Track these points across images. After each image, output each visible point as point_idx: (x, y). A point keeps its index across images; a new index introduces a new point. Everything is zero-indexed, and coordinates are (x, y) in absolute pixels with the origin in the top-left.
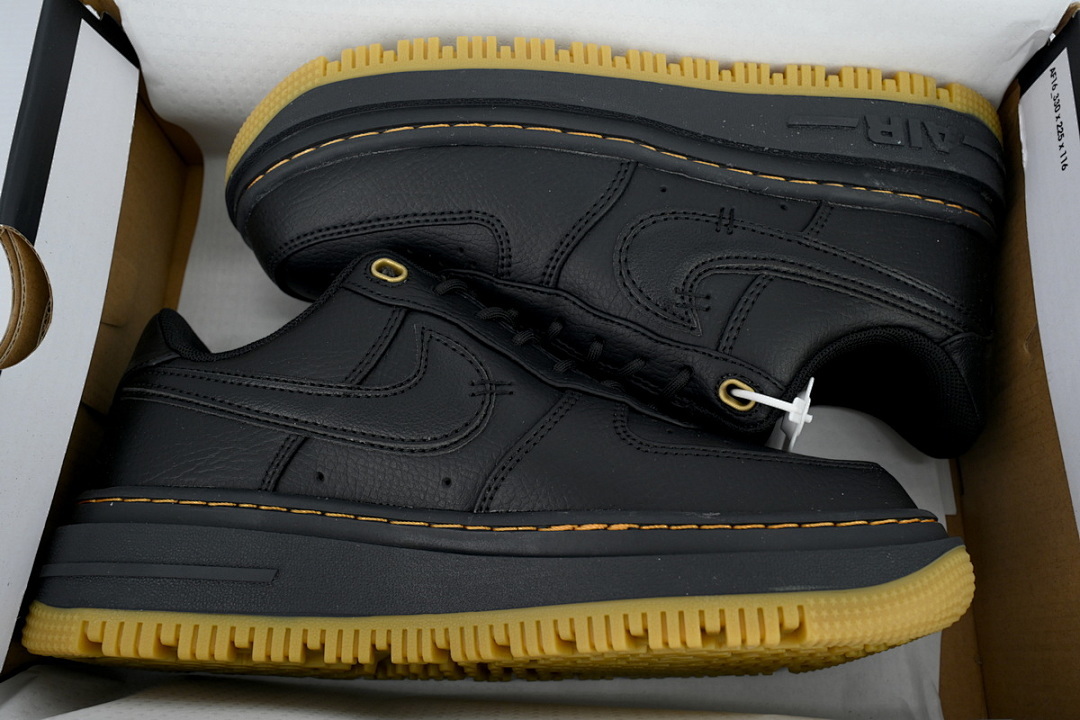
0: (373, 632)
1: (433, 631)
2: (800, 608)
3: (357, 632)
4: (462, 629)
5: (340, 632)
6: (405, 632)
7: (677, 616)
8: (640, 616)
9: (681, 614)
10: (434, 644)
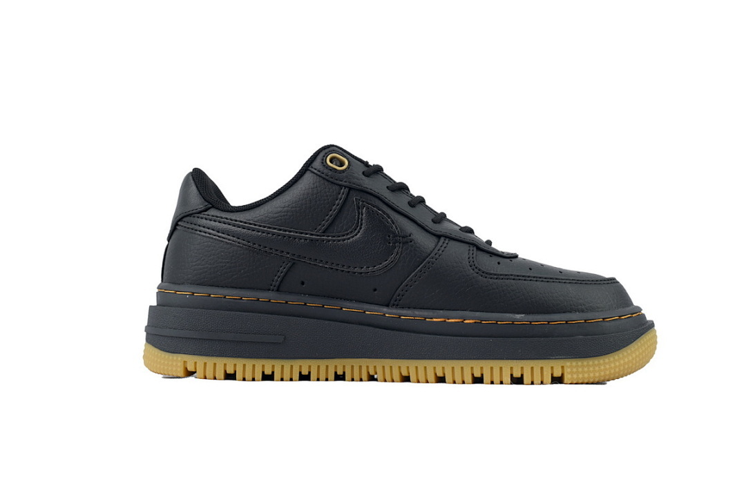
0: (336, 366)
1: (368, 367)
2: (563, 367)
3: (327, 367)
4: (384, 367)
5: (319, 367)
6: (352, 367)
7: (499, 369)
8: (479, 368)
9: (501, 368)
10: (368, 373)
